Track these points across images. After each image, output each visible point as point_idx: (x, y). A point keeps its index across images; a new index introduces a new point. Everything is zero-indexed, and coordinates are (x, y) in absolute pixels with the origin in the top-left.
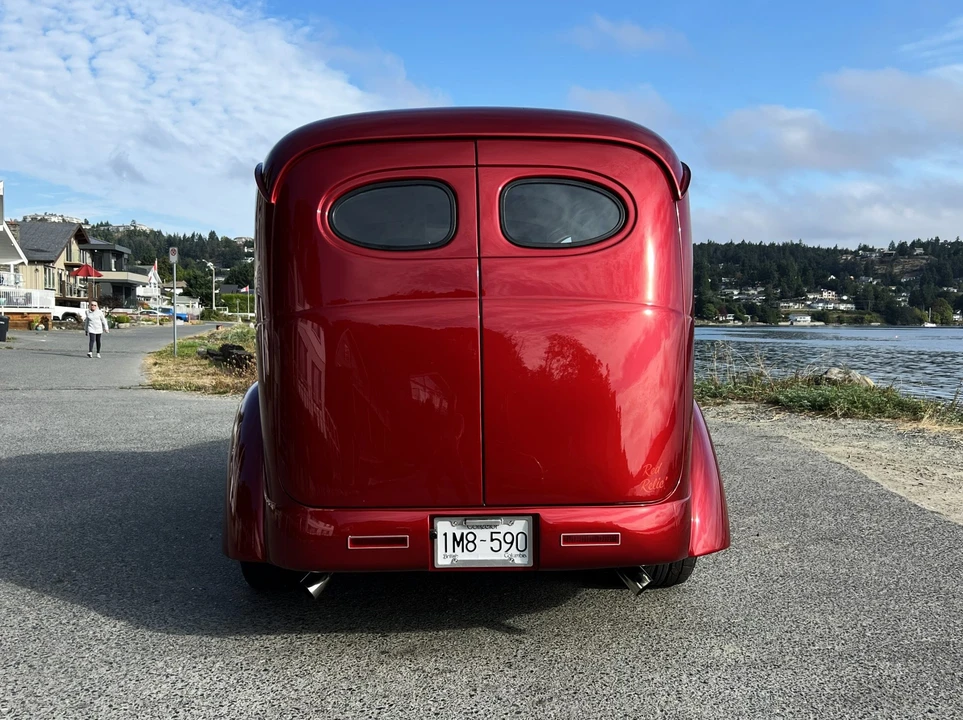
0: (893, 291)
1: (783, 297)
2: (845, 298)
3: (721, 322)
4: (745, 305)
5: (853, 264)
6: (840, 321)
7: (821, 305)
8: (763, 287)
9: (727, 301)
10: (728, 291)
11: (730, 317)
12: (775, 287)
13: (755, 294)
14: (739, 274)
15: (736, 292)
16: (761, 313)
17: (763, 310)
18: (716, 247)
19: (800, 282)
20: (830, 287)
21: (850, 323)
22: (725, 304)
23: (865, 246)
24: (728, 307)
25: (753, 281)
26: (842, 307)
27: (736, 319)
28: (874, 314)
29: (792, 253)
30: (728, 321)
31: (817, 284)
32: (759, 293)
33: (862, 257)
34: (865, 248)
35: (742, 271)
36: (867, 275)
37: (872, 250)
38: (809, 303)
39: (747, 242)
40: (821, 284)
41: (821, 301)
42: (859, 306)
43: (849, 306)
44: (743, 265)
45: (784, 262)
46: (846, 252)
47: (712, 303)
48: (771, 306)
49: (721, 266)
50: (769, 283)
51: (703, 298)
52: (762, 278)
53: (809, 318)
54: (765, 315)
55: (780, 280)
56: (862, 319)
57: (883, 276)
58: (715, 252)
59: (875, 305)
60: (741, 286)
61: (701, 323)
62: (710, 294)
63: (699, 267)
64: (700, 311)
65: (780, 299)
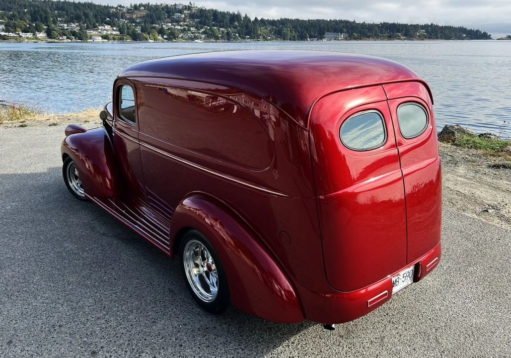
0: (133, 26)
1: (88, 28)
2: (115, 28)
3: (60, 40)
4: (71, 32)
5: (116, 13)
6: (114, 39)
7: (105, 32)
8: (78, 22)
9: (62, 29)
10: (61, 25)
11: (65, 37)
12: (84, 23)
13: (75, 27)
14: (66, 16)
15: (66, 25)
16: (79, 36)
17: (80, 34)
18: (53, 3)
19: (94, 21)
20: (108, 23)
21: (118, 40)
22: (61, 31)
24: (63, 33)
25: (73, 20)
26: (114, 33)
27: (68, 38)
28: (128, 36)
29: (89, 7)
30: (63, 39)
31: (102, 22)
32: (76, 26)
33: (120, 10)
34: (120, 6)
35: (67, 15)
36: (122, 18)
37: (123, 7)
38: (100, 31)
40: (104, 22)
41: (105, 30)
42: (121, 32)
43: (117, 32)
44: (67, 12)
45: (86, 11)
46: (113, 8)
47: (55, 30)
48: (83, 32)
49: (56, 12)
50: (80, 21)
51: (50, 28)
52: (77, 19)
53: (100, 38)
54: (80, 36)
55: (85, 20)
56: (123, 38)
57: (129, 19)
58: (52, 5)
59: (128, 32)
60: (67, 22)
61: (51, 40)
62: (53, 26)
63: (46, 12)
64: (49, 34)
65: (86, 29)
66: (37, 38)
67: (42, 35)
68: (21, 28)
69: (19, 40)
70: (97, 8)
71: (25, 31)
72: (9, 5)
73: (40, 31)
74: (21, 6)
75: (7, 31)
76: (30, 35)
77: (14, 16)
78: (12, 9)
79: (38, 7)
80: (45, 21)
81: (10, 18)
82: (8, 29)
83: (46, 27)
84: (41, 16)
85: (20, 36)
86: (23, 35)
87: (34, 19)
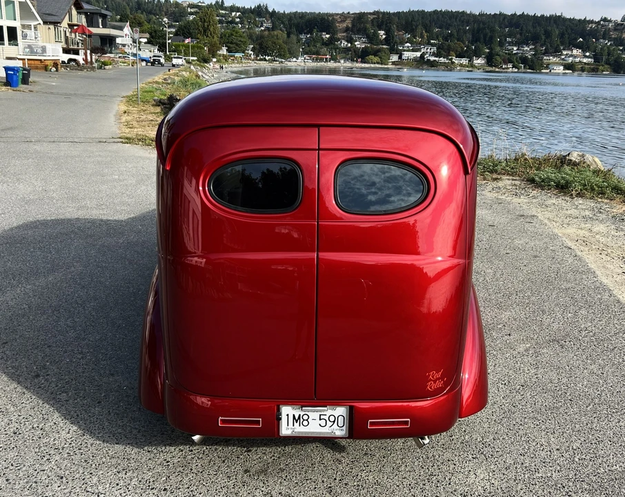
0: (621, 50)
1: (546, 53)
2: (588, 54)
3: (504, 69)
4: (521, 58)
5: (596, 30)
6: (583, 70)
7: (571, 58)
8: (533, 44)
9: (509, 54)
10: (510, 48)
11: (510, 65)
12: (542, 46)
13: (528, 50)
14: (518, 36)
15: (515, 48)
16: (531, 64)
17: (532, 61)
18: (505, 16)
19: (559, 43)
20: (578, 46)
21: (589, 72)
22: (507, 56)
23: (605, 18)
24: (510, 59)
25: (528, 41)
26: (585, 60)
27: (514, 67)
28: (606, 66)
29: (555, 22)
30: (508, 68)
31: (570, 44)
32: (530, 49)
33: (603, 26)
34: (605, 20)
35: (521, 34)
36: (604, 38)
37: (610, 21)
38: (563, 57)
39: (526, 14)
40: (573, 44)
41: (571, 56)
42: (597, 58)
43: (590, 60)
44: (521, 30)
45: (549, 28)
46: (592, 22)
47: (499, 55)
48: (538, 59)
49: (507, 29)
50: (537, 43)
51: (493, 52)
52: (534, 39)
53: (562, 68)
54: (534, 65)
55: (545, 41)
56: (598, 69)
57: (615, 39)
58: (504, 20)
59: (608, 60)
60: (518, 44)
61: (490, 69)
62: (498, 49)
63: (493, 30)
64: (490, 61)
65: (544, 54)
66: (472, 66)
67: (479, 61)
68: (456, 52)
69: (450, 67)
70: (568, 23)
71: (460, 56)
72: (449, 22)
73: (478, 56)
74: (463, 22)
75: (437, 55)
76: (464, 61)
77: (451, 35)
78: (452, 26)
79: (484, 24)
80: (489, 42)
81: (446, 39)
82: (440, 52)
83: (488, 51)
84: (485, 35)
85: (453, 63)
86: (456, 61)
87: (475, 40)
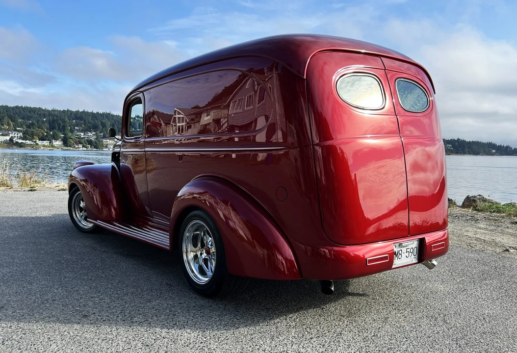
1: (104, 137)
3: (76, 148)
4: (87, 141)
8: (95, 132)
9: (78, 138)
10: (78, 133)
11: (81, 146)
12: (101, 132)
13: (91, 135)
14: (83, 126)
15: (82, 134)
16: (95, 145)
17: (96, 143)
18: (72, 112)
22: (78, 140)
23: (138, 116)
24: (79, 141)
25: (90, 129)
27: (83, 146)
29: (107, 117)
30: (79, 148)
32: (93, 135)
35: (85, 124)
39: (86, 111)
44: (85, 121)
45: (104, 121)
47: (72, 139)
48: (99, 141)
49: (74, 121)
50: (97, 130)
51: (67, 136)
52: (95, 128)
55: (102, 129)
58: (71, 114)
60: (84, 131)
61: (67, 148)
62: (70, 134)
63: (64, 121)
64: (66, 143)
65: (103, 138)
66: (53, 146)
67: (58, 143)
68: (38, 136)
69: (35, 147)
70: (115, 118)
71: (42, 139)
72: (29, 114)
73: (56, 139)
74: (40, 115)
75: (24, 138)
76: (46, 143)
77: (32, 124)
78: (32, 118)
79: (56, 117)
80: (63, 129)
81: (29, 127)
82: (26, 137)
83: (62, 135)
84: (59, 125)
85: (37, 144)
86: (40, 143)
87: (52, 128)
